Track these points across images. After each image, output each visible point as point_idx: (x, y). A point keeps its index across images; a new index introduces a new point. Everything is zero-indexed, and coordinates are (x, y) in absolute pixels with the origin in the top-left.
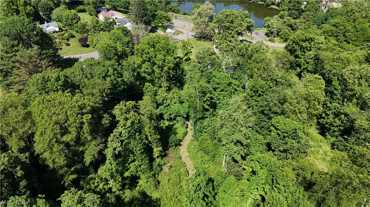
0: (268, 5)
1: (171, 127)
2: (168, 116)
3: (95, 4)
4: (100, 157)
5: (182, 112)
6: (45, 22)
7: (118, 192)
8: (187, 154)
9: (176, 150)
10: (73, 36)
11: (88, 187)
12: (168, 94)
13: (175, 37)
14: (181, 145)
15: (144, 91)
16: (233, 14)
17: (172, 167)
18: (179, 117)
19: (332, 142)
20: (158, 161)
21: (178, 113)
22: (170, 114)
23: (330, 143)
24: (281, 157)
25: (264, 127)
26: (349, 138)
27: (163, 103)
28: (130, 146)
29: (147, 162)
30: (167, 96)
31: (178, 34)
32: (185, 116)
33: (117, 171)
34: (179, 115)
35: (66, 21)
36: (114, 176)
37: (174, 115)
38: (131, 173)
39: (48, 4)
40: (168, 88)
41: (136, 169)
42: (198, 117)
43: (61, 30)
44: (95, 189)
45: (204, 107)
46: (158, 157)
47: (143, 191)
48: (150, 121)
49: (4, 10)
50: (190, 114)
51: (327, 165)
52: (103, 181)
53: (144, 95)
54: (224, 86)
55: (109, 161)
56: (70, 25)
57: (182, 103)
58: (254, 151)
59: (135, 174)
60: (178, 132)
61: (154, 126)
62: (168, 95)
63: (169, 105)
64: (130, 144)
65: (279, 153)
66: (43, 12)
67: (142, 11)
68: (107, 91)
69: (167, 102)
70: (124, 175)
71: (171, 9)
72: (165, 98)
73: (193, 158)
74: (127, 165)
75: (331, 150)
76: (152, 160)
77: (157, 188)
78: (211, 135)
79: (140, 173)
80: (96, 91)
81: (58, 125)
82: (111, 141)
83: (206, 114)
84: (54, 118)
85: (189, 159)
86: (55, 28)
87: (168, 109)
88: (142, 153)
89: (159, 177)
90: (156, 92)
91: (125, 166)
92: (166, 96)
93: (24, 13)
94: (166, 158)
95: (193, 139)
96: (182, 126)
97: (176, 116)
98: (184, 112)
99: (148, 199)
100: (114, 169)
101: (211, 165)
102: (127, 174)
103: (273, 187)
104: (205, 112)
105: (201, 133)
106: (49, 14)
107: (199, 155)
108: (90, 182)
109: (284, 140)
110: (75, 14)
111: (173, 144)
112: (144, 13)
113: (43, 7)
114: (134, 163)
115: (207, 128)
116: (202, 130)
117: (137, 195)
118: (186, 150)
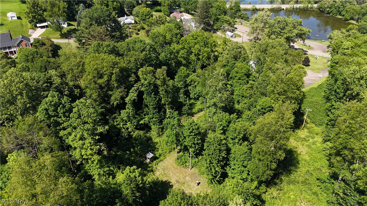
0: (346, 20)
3: (169, 5)
6: (125, 15)
9: (187, 118)
10: (143, 29)
13: (231, 39)
14: (193, 116)
16: (285, 21)
18: (201, 97)
22: (195, 94)
27: (191, 84)
29: (157, 116)
31: (235, 37)
35: (142, 16)
36: (131, 120)
38: (144, 121)
39: (132, 3)
41: (149, 120)
43: (135, 23)
49: (98, 4)
55: (128, 106)
56: (144, 20)
59: (148, 123)
63: (195, 86)
66: (127, 8)
67: (205, 13)
68: (140, 60)
69: (194, 84)
70: (139, 122)
71: (241, 16)
72: (194, 80)
79: (151, 124)
80: (133, 59)
81: (97, 71)
82: (131, 92)
84: (96, 67)
86: (131, 20)
87: (193, 89)
91: (141, 115)
93: (111, 7)
97: (199, 96)
102: (141, 122)
106: (132, 11)
108: (115, 120)
110: (149, 12)
111: (186, 112)
112: (206, 15)
113: (128, 5)
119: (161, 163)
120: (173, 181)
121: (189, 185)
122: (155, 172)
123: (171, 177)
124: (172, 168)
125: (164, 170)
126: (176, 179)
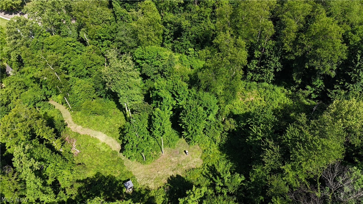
5: (39, 96)
8: (80, 127)
9: (67, 131)
14: (67, 125)
17: (80, 146)
20: (62, 150)
21: (35, 100)
23: (170, 48)
26: (182, 38)
30: (7, 91)
32: (44, 98)
34: (37, 101)
37: (32, 104)
42: (66, 90)
54: (63, 48)
60: (52, 116)
75: (174, 53)
76: (60, 154)
77: (86, 168)
94: (66, 142)
95: (72, 112)
96: (49, 108)
97: (35, 104)
98: (41, 95)
101: (110, 120)
102: (50, 181)
104: (68, 82)
107: (93, 120)
109: (152, 65)
116: (77, 100)
117: (79, 186)
118: (75, 124)
119: (138, 179)
120: (171, 173)
121: (184, 161)
122: (148, 187)
123: (164, 174)
124: (151, 169)
125: (149, 178)
126: (170, 170)
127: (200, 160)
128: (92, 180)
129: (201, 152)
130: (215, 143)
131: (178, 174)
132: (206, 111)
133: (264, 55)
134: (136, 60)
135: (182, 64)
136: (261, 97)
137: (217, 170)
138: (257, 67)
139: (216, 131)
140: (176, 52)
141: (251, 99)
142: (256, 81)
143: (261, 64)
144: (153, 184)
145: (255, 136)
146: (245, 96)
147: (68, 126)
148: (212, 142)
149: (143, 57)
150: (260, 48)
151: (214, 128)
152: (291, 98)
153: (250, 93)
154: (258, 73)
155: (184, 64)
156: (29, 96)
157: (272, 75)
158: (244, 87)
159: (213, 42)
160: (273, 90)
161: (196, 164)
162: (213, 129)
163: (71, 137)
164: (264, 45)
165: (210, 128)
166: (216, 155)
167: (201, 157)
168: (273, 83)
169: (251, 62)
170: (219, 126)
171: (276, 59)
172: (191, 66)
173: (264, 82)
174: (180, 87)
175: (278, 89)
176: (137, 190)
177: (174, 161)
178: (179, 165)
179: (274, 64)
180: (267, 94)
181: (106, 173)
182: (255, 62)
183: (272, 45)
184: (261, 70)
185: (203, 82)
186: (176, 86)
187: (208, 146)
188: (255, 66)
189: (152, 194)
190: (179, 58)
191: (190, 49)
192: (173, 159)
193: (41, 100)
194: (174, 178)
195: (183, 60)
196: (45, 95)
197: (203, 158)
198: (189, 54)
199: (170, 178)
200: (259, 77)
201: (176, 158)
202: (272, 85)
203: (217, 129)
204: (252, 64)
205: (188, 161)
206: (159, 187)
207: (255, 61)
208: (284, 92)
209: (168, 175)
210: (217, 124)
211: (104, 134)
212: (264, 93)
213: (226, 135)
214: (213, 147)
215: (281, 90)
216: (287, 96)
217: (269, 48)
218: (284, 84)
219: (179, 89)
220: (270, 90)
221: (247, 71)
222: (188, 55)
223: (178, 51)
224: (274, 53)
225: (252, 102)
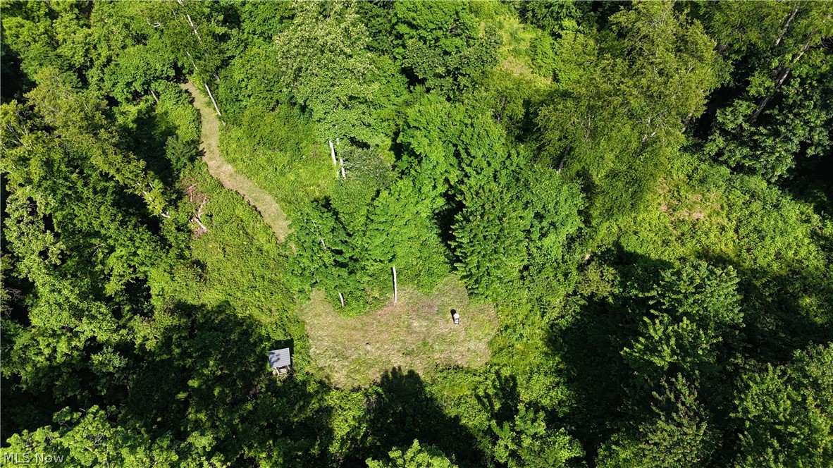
1: (149, 115)
2: (125, 90)
4: (17, 292)
5: (159, 66)
7: (115, 335)
8: (229, 168)
9: (197, 170)
11: (29, 368)
12: (89, 27)
14: (201, 154)
15: (14, 47)
17: (211, 216)
18: (156, 81)
19: (519, 7)
20: (169, 217)
21: (149, 72)
22: (129, 84)
23: (515, 8)
24: (444, 89)
25: (380, 31)
28: (81, 223)
29: (146, 237)
30: (90, 35)
32: (172, 73)
33: (83, 296)
34: (154, 77)
36: (84, 312)
37: (139, 82)
38: (121, 280)
40: (76, 11)
41: (130, 266)
42: (211, 65)
44: (51, 362)
45: (214, 32)
46: (164, 210)
47: (175, 301)
48: (95, 134)
50: (179, 64)
51: (526, 61)
52: (60, 336)
53: (22, 60)
55: (47, 286)
57: (141, 39)
58: (382, 99)
59: (134, 276)
60: (177, 123)
61: (115, 145)
62: (90, 31)
63: (109, 60)
64: (76, 216)
65: (438, 82)
70: (105, 294)
73: (250, 173)
74: (100, 266)
75: (522, 25)
76: (154, 225)
77: (205, 280)
78: (265, 98)
79: (143, 269)
82: (18, 238)
83: (228, 49)
85: (240, 178)
87: (114, 73)
88: (123, 223)
89: (195, 254)
90: (51, 38)
91: (96, 272)
92: (86, 38)
94: (185, 200)
95: (224, 124)
96: (177, 102)
97: (147, 83)
98: (164, 65)
99: (199, 315)
100: (73, 296)
101: (301, 171)
102: (111, 288)
103: (463, 168)
104: (223, 46)
105: (237, 103)
107: (262, 160)
108: (27, 353)
109: (437, 47)
111: (184, 160)
114: (113, 254)
115: (246, 86)
116: (237, 95)
117: (168, 321)
118: (223, 159)
119: (314, 347)
120: (398, 361)
121: (442, 338)
122: (329, 380)
123: (380, 356)
124: (353, 332)
125: (341, 356)
126: (399, 351)
127: (485, 349)
128: (208, 315)
129: (496, 330)
130: (543, 317)
131: (414, 368)
132: (540, 223)
133: (781, 93)
134: (396, 24)
135: (533, 60)
136: (727, 217)
137: (519, 396)
138: (746, 126)
139: (554, 283)
140: (529, 22)
141: (695, 216)
142: (729, 166)
143: (761, 119)
144: (345, 373)
145: (652, 349)
146: (679, 200)
147: (205, 159)
148: (536, 308)
149: (414, 19)
150: (776, 68)
151: (551, 275)
152: (823, 247)
153: (700, 197)
154: (743, 144)
155: (539, 61)
156: (136, 62)
157: (789, 162)
158: (688, 175)
159: (611, 18)
160: (776, 206)
161: (469, 357)
162: (548, 278)
163: (201, 189)
164: (791, 61)
165: (540, 272)
166: (534, 350)
167: (490, 343)
168: (783, 184)
169: (733, 106)
170: (566, 275)
171: (818, 117)
172: (554, 72)
173: (755, 174)
174: (478, 136)
175: (793, 209)
176: (299, 377)
177: (418, 330)
178: (425, 344)
179: (804, 129)
180: (751, 214)
181: (245, 306)
182: (744, 107)
183: (819, 68)
184: (756, 137)
185: (553, 135)
186: (469, 131)
187: (520, 318)
188: (740, 120)
189: (332, 399)
190: (532, 41)
191: (566, 23)
192: (415, 324)
193: (163, 76)
194: (402, 376)
195: (539, 51)
196: (175, 67)
197: (496, 346)
198: (560, 36)
199: (392, 373)
200: (744, 157)
201: (425, 323)
202: (776, 191)
203: (559, 280)
204: (732, 112)
205: (451, 343)
206: (356, 385)
207: (745, 104)
208: (808, 221)
209: (390, 361)
210: (563, 267)
211: (277, 202)
212: (741, 209)
213: (579, 305)
214: (533, 324)
215: (802, 213)
216: (812, 237)
217: (804, 76)
218: (815, 198)
219: (474, 142)
220: (765, 203)
221: (711, 128)
222: (556, 39)
223: (535, 21)
224: (816, 97)
225: (694, 225)
